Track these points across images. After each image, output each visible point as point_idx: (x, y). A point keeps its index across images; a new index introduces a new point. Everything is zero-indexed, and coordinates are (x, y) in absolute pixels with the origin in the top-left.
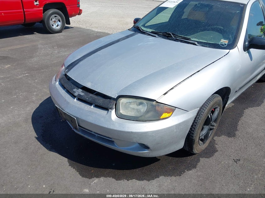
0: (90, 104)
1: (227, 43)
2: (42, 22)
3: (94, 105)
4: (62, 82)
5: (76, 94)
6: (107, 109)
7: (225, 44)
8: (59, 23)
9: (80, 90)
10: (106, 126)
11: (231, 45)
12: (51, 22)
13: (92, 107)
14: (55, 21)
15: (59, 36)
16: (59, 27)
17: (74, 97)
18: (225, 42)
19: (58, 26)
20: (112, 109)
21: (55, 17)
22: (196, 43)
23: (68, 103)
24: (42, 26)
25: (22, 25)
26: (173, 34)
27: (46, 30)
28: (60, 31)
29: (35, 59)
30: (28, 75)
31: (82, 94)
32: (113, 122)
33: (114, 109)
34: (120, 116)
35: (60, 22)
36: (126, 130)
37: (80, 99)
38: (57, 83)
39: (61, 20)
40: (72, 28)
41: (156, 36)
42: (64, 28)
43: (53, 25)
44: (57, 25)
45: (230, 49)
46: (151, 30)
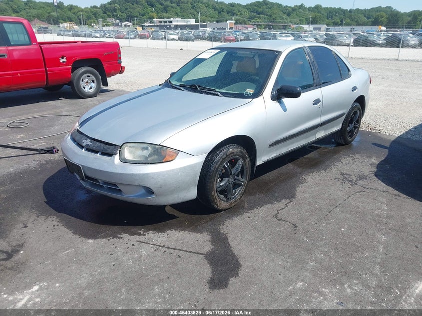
0: (96, 152)
1: (252, 93)
2: (70, 83)
3: (100, 153)
4: (74, 136)
5: (84, 145)
6: (110, 155)
7: (250, 94)
8: (93, 85)
9: (89, 140)
10: (109, 170)
11: (256, 95)
12: (82, 84)
13: (98, 154)
14: (87, 82)
15: (92, 101)
16: (92, 90)
17: (82, 147)
18: (250, 91)
19: (91, 88)
20: (115, 154)
21: (88, 76)
22: (219, 94)
23: (76, 153)
24: (71, 90)
25: (43, 88)
26: (199, 86)
27: (75, 94)
28: (94, 95)
29: (56, 128)
30: (44, 145)
31: (90, 143)
32: (116, 165)
33: (118, 154)
34: (124, 160)
35: (94, 82)
36: (128, 172)
37: (89, 149)
38: (69, 138)
39: (95, 82)
40: (112, 91)
41: (182, 89)
42: (99, 91)
43: (84, 88)
44: (89, 87)
45: (253, 98)
46: (179, 84)
